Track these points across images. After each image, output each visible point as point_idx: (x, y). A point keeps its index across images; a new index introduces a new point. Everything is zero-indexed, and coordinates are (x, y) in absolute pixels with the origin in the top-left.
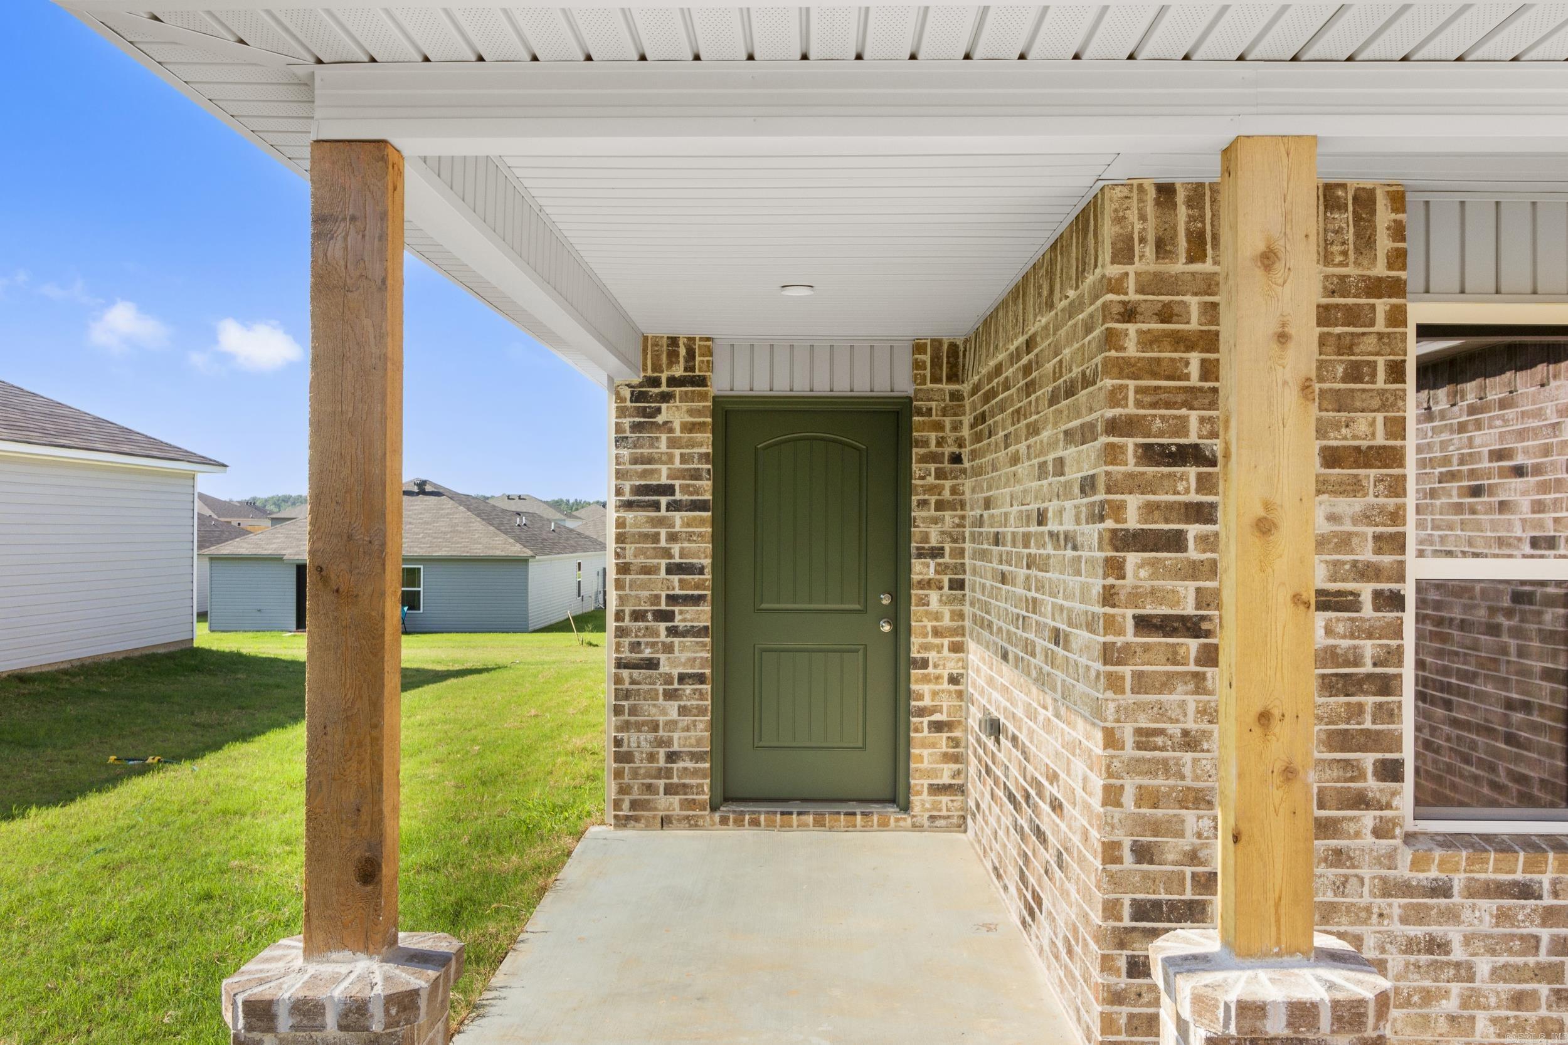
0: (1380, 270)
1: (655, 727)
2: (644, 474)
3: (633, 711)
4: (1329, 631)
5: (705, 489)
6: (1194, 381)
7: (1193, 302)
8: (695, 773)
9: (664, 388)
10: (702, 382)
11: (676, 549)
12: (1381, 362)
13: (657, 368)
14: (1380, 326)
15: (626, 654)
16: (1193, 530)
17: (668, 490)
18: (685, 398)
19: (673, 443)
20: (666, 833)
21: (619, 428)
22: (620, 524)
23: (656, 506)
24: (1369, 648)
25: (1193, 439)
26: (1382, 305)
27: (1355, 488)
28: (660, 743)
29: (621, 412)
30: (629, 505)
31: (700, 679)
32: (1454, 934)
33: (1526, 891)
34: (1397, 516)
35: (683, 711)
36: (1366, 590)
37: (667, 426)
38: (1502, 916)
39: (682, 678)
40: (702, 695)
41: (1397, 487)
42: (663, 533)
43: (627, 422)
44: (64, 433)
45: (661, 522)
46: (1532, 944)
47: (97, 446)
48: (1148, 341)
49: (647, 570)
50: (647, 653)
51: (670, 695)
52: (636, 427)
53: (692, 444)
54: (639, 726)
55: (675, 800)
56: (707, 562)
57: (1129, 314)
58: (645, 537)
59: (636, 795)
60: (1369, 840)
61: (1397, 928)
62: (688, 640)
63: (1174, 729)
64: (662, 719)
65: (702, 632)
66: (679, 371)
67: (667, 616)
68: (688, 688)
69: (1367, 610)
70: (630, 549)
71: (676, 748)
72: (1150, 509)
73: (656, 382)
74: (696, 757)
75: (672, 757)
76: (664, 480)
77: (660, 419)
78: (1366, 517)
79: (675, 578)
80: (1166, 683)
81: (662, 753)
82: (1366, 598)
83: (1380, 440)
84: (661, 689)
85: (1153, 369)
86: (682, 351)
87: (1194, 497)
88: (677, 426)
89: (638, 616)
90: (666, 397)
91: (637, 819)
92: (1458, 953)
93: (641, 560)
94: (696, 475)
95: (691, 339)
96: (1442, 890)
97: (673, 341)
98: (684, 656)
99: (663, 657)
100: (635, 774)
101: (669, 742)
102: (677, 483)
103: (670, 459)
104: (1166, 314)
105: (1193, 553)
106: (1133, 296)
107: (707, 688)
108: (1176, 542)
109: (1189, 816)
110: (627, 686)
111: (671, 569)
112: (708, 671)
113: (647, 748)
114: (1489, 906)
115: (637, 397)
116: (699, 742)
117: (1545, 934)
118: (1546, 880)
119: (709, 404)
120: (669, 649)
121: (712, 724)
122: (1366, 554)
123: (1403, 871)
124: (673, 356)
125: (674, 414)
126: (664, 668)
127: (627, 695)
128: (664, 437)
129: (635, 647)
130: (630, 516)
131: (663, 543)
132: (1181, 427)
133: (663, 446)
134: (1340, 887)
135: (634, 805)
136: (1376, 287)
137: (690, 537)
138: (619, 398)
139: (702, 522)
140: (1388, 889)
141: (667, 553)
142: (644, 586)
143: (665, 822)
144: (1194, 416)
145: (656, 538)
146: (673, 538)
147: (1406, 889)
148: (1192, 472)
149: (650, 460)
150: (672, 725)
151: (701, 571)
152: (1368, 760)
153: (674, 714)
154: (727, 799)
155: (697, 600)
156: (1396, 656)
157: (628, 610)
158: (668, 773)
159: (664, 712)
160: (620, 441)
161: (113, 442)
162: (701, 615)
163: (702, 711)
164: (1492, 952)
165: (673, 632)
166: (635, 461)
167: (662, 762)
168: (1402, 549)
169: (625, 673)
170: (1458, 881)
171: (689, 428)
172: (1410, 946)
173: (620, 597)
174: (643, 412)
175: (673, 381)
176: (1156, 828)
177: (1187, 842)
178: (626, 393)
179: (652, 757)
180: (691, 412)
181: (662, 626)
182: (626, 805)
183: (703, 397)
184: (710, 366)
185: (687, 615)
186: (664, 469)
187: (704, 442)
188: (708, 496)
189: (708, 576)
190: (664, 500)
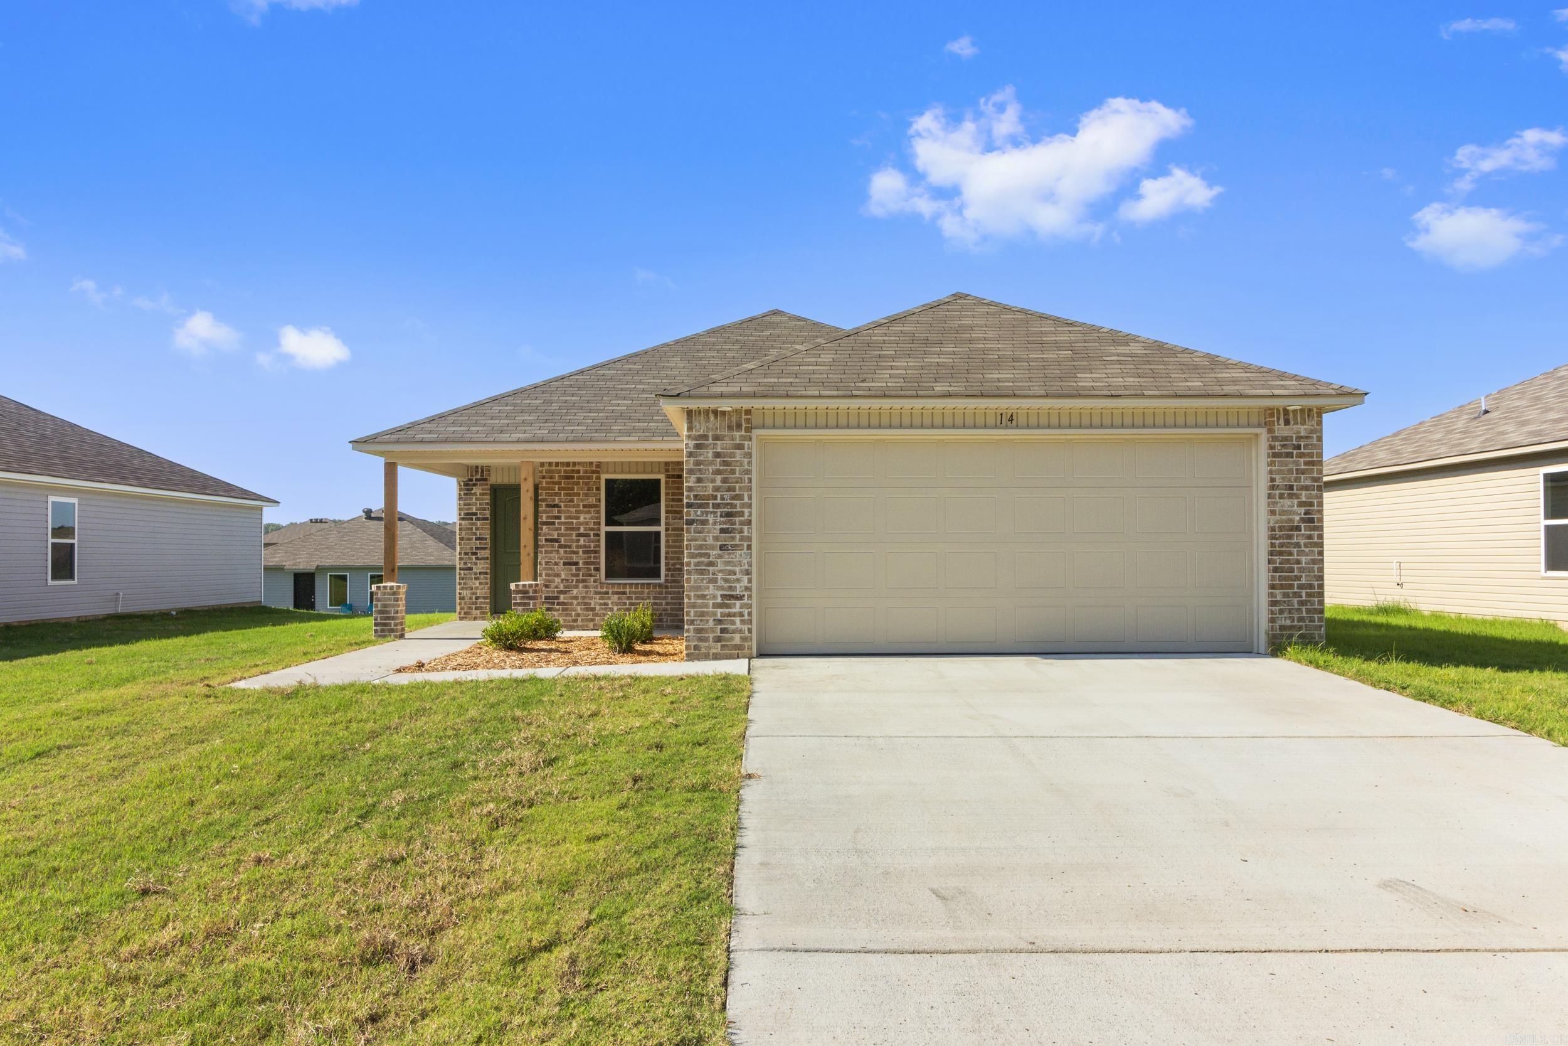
0: (594, 468)
1: (472, 589)
2: (468, 509)
3: (465, 584)
4: (584, 541)
5: (488, 514)
6: (557, 491)
7: (557, 475)
8: (485, 603)
9: (474, 482)
10: (486, 480)
11: (478, 532)
12: (594, 487)
13: (472, 476)
14: (594, 480)
15: (462, 566)
16: (557, 521)
17: (476, 514)
18: (481, 485)
19: (477, 499)
20: (475, 622)
21: (460, 494)
22: (460, 525)
23: (472, 519)
24: (592, 544)
25: (556, 503)
26: (594, 475)
27: (589, 512)
28: (473, 594)
29: (460, 490)
30: (463, 519)
31: (486, 573)
32: (610, 602)
33: (624, 593)
34: (599, 518)
35: (480, 583)
36: (592, 533)
37: (475, 494)
38: (619, 598)
39: (480, 573)
40: (487, 579)
41: (598, 512)
42: (474, 528)
43: (462, 493)
44: (205, 487)
45: (473, 524)
46: (625, 604)
47: (221, 493)
48: (547, 483)
49: (469, 539)
50: (469, 565)
51: (476, 579)
52: (465, 494)
53: (483, 499)
54: (466, 589)
55: (478, 612)
56: (488, 536)
57: (544, 477)
58: (468, 529)
59: (466, 611)
60: (592, 583)
61: (598, 601)
62: (482, 561)
63: (553, 561)
64: (474, 587)
65: (487, 558)
66: (479, 477)
67: (475, 554)
68: (482, 576)
69: (592, 537)
70: (464, 532)
71: (478, 595)
72: (548, 517)
73: (471, 480)
74: (485, 598)
75: (477, 598)
76: (474, 511)
77: (473, 492)
78: (592, 518)
79: (478, 542)
80: (551, 552)
81: (474, 596)
82: (592, 534)
83: (594, 503)
84: (473, 577)
85: (548, 489)
86: (480, 470)
87: (557, 514)
88: (478, 494)
89: (466, 554)
90: (475, 485)
91: (466, 618)
92: (610, 606)
93: (467, 536)
94: (484, 509)
95: (483, 467)
96: (607, 593)
97: (477, 467)
98: (480, 567)
99: (474, 567)
100: (465, 603)
101: (476, 593)
102: (478, 512)
103: (476, 504)
104: (551, 478)
105: (557, 526)
106: (544, 474)
107: (489, 576)
108: (553, 523)
109: (556, 579)
110: (462, 576)
111: (476, 539)
112: (488, 571)
113: (469, 595)
114: (616, 596)
115: (466, 485)
116: (486, 593)
117: (628, 602)
118: (628, 590)
119: (489, 487)
120: (476, 564)
121: (490, 588)
122: (592, 526)
123: (599, 590)
124: (477, 472)
125: (477, 490)
126: (474, 570)
127: (463, 579)
128: (474, 498)
129: (465, 563)
130: (463, 522)
131: (474, 531)
132: (554, 500)
133: (474, 500)
134: (587, 592)
135: (465, 613)
136: (593, 472)
137: (482, 529)
138: (460, 485)
139: (486, 524)
140: (596, 593)
141: (475, 534)
142: (468, 544)
143: (475, 619)
144: (557, 498)
145: (472, 529)
146: (477, 529)
147: (600, 593)
148: (556, 509)
149: (470, 505)
150: (477, 588)
151: (486, 539)
152: (592, 567)
153: (478, 585)
154: (495, 613)
155: (485, 549)
156: (599, 546)
157: (463, 552)
158: (476, 603)
159: (474, 584)
160: (460, 499)
161: (226, 491)
162: (487, 553)
163: (487, 584)
164: (617, 605)
165: (477, 559)
166: (465, 505)
167: (474, 600)
168: (600, 524)
169: (462, 572)
170: (610, 591)
171: (482, 494)
172: (600, 604)
173: (460, 548)
174: (468, 490)
175: (476, 480)
176: (549, 581)
177: (555, 584)
178: (462, 484)
179: (471, 598)
180: (483, 489)
181: (474, 557)
182: (463, 613)
183: (487, 485)
184: (489, 475)
185: (481, 553)
186: (474, 507)
187: (487, 499)
188: (488, 516)
189: (488, 541)
190: (474, 517)
